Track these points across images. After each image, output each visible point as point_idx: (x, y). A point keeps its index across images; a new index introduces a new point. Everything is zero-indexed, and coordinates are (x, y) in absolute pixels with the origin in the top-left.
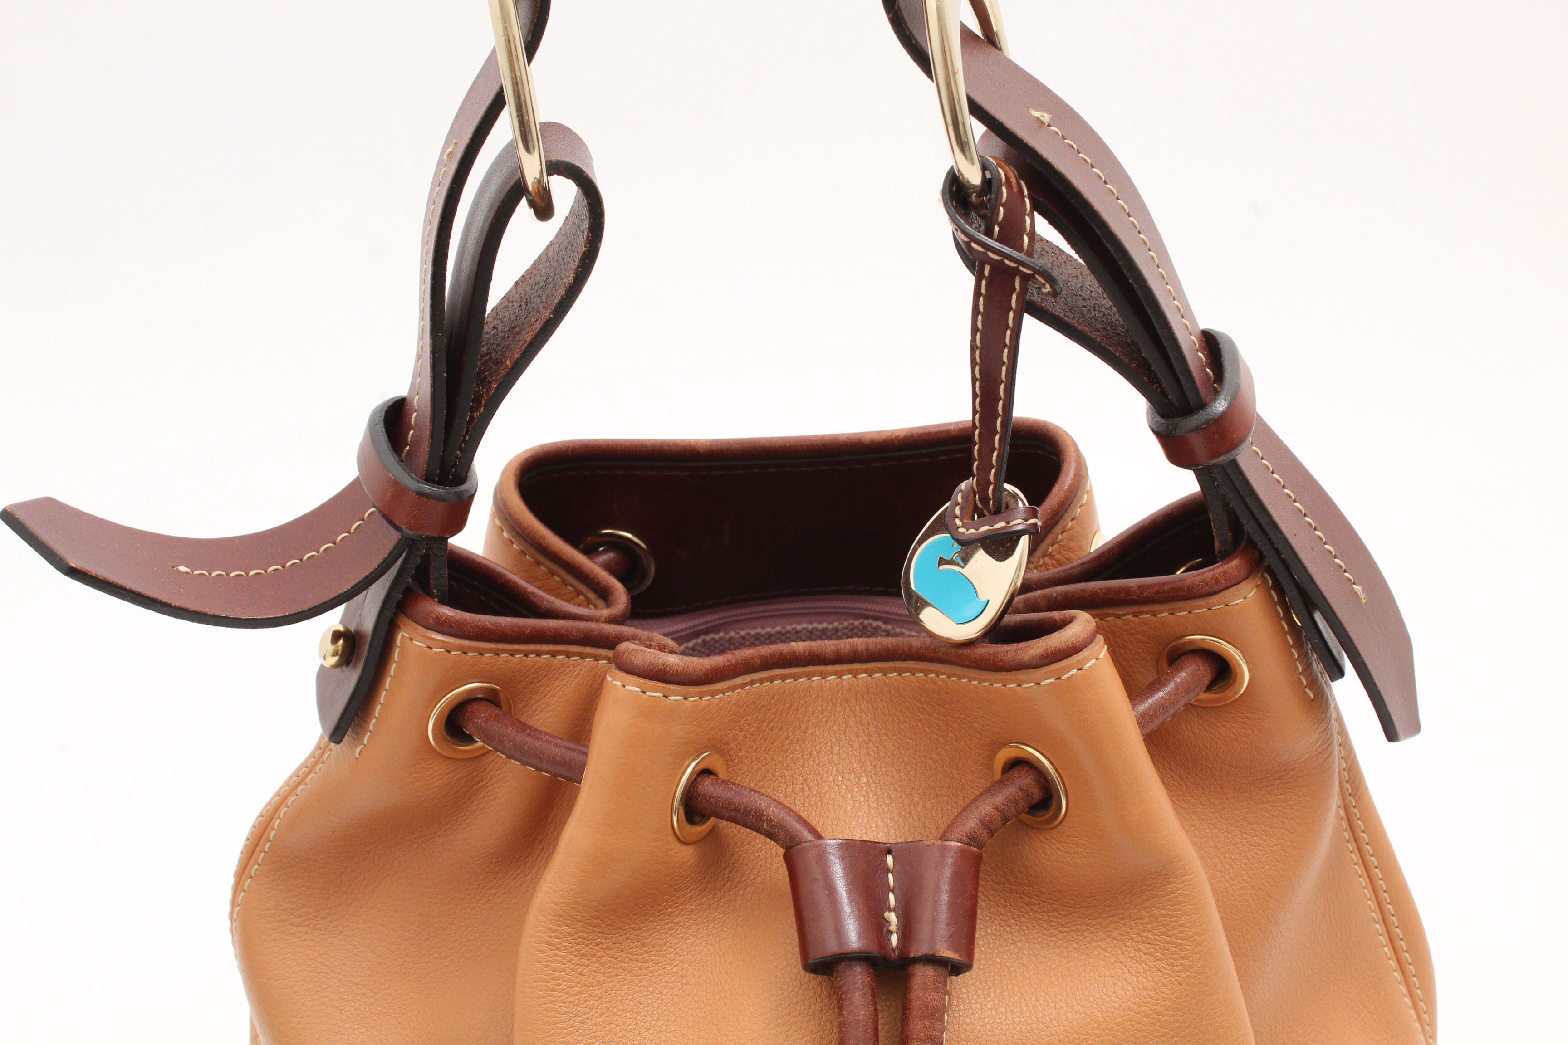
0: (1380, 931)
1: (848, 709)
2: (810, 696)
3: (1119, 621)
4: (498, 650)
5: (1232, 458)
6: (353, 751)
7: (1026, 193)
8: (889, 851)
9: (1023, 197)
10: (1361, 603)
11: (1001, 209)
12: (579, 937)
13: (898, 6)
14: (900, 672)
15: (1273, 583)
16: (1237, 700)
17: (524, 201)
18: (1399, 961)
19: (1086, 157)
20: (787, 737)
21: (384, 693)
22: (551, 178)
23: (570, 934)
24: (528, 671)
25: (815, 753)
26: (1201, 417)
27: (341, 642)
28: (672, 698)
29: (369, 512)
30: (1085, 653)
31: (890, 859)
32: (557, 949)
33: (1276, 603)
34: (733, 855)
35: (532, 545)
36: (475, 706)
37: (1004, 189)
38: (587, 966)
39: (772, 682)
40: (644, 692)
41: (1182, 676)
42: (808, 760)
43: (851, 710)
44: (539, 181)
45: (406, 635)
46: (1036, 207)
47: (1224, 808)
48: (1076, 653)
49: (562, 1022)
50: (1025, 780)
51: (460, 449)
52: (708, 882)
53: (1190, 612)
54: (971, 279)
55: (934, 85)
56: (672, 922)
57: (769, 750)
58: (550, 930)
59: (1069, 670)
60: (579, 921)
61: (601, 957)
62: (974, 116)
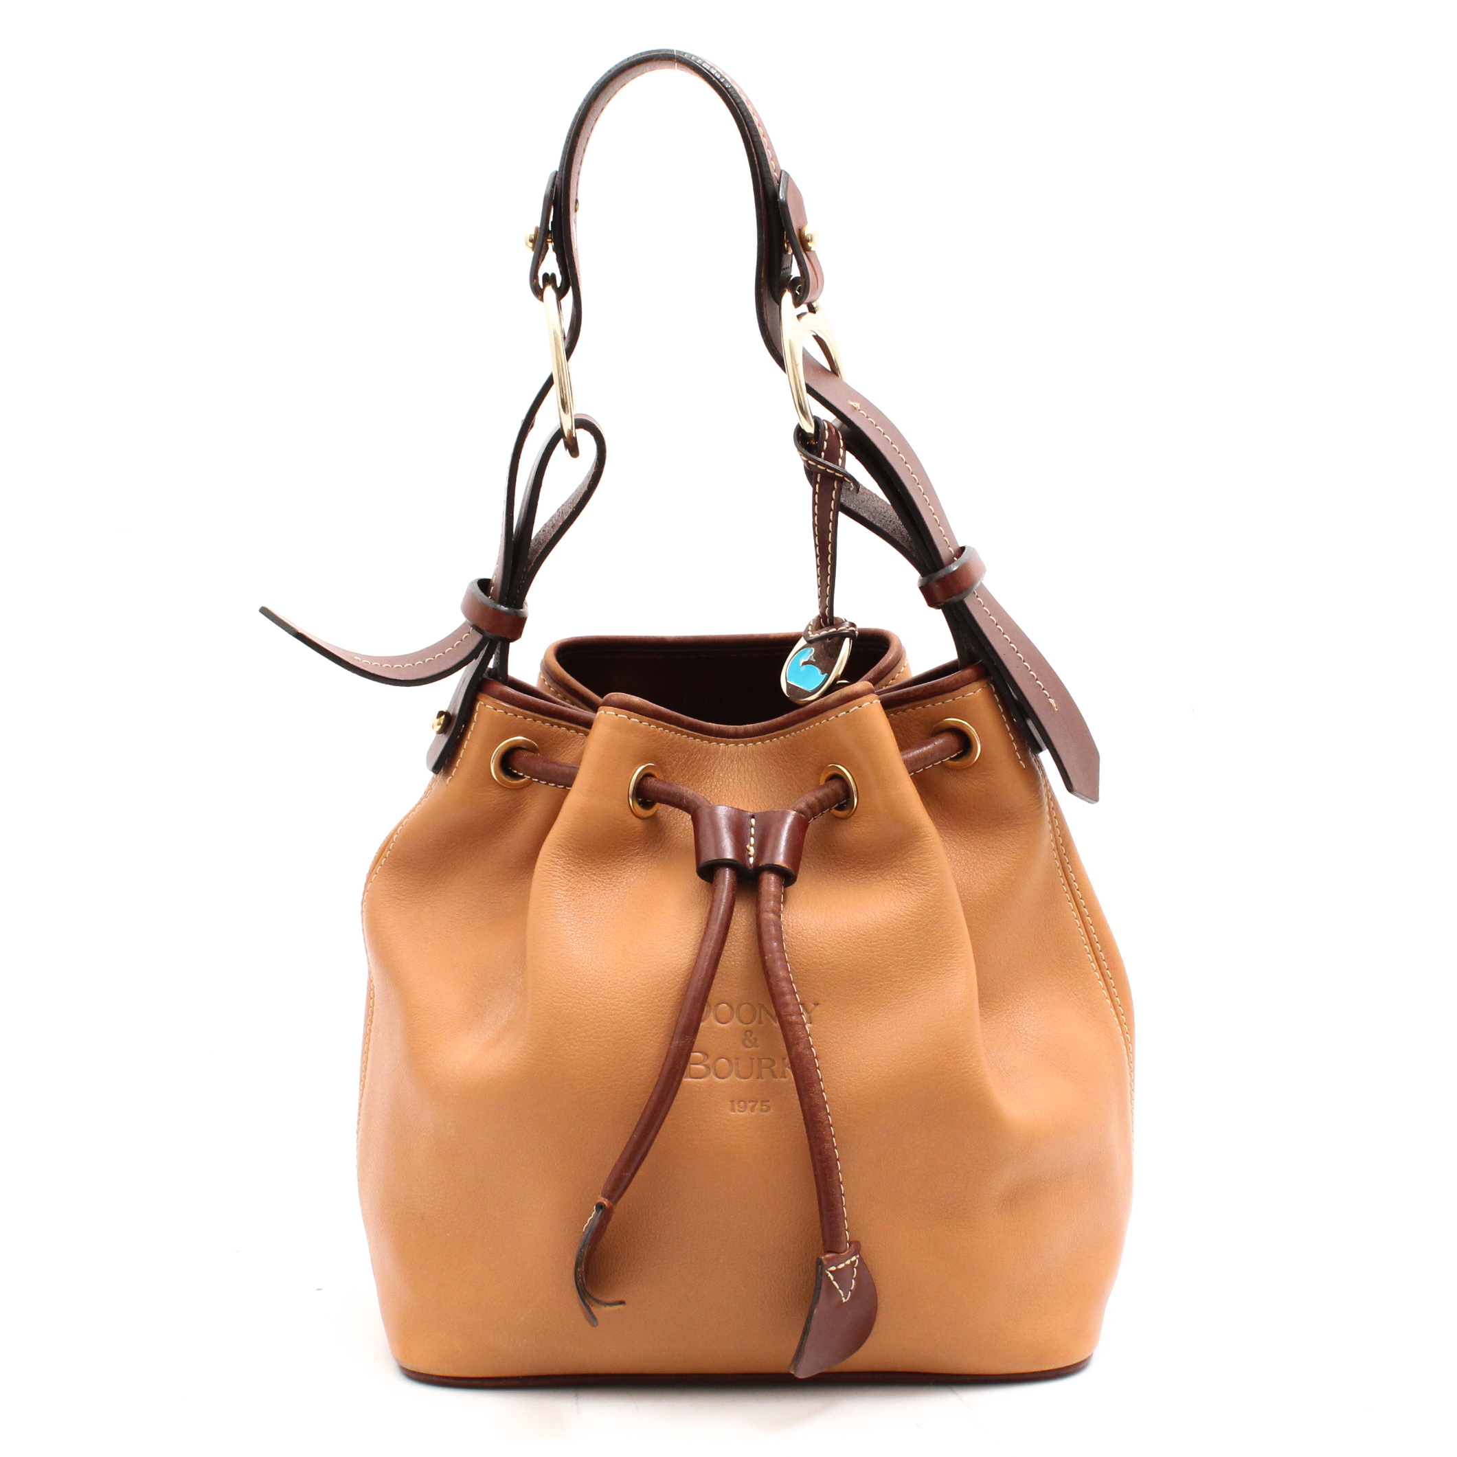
0: (1088, 951)
1: (740, 763)
2: (718, 754)
3: (904, 713)
4: (535, 717)
5: (961, 599)
6: (445, 782)
7: (841, 437)
8: (753, 817)
9: (839, 439)
10: (1054, 711)
11: (825, 443)
12: (569, 860)
13: (769, 333)
14: (771, 739)
15: (995, 689)
16: (974, 764)
17: (562, 441)
18: (1103, 974)
19: (903, 457)
20: (702, 774)
21: (466, 742)
22: (577, 430)
23: (565, 857)
24: (552, 735)
25: (718, 785)
26: (942, 573)
27: (443, 717)
28: (633, 719)
29: (465, 636)
30: (864, 698)
31: (753, 821)
32: (557, 865)
33: (998, 704)
34: (665, 834)
35: (561, 687)
36: (521, 752)
37: (827, 432)
38: (573, 878)
39: (695, 739)
40: (617, 715)
41: (939, 742)
42: (714, 789)
43: (742, 763)
44: (571, 432)
45: (482, 703)
46: (847, 448)
47: (972, 839)
48: (858, 698)
49: (556, 903)
50: (836, 785)
51: (519, 589)
52: (648, 847)
53: (943, 703)
54: (811, 489)
55: (787, 376)
56: (625, 864)
57: (691, 779)
58: (553, 853)
59: (854, 707)
60: (570, 850)
61: (582, 875)
62: (810, 394)
